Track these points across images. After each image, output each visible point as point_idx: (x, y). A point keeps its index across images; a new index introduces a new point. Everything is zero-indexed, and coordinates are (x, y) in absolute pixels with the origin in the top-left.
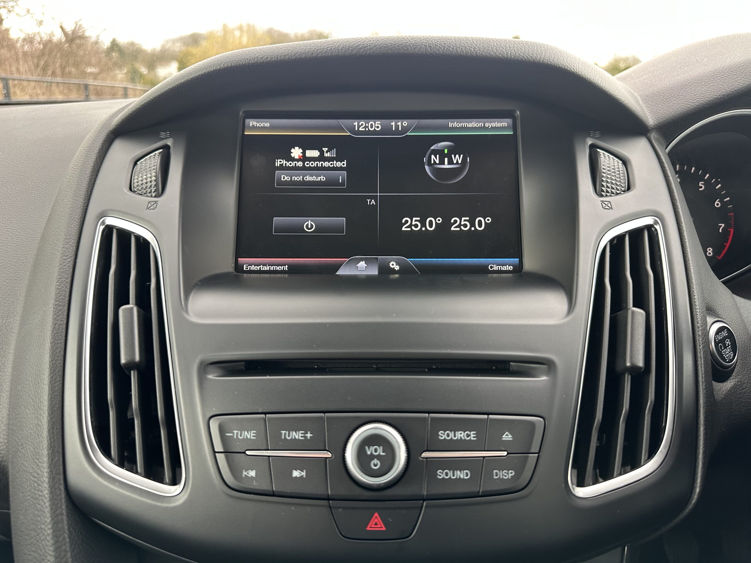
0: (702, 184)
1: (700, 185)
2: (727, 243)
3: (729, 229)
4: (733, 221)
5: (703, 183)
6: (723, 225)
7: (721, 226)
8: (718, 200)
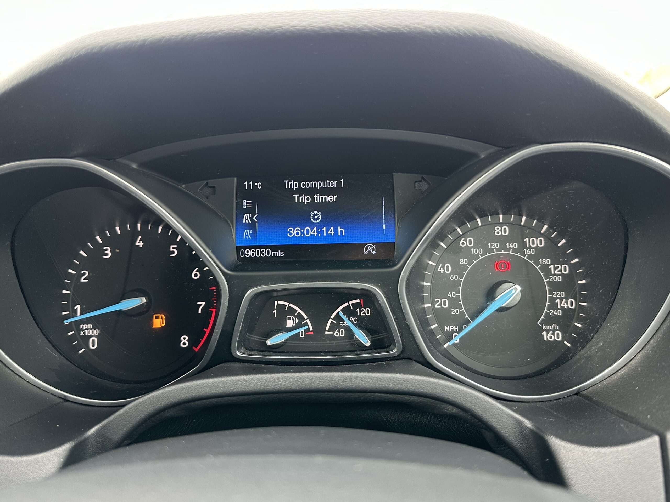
0: (173, 248)
1: (172, 249)
2: (207, 329)
3: (210, 309)
4: (215, 298)
5: (176, 246)
6: (204, 303)
7: (201, 304)
8: (197, 269)
